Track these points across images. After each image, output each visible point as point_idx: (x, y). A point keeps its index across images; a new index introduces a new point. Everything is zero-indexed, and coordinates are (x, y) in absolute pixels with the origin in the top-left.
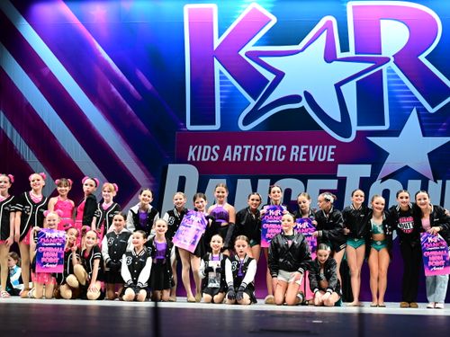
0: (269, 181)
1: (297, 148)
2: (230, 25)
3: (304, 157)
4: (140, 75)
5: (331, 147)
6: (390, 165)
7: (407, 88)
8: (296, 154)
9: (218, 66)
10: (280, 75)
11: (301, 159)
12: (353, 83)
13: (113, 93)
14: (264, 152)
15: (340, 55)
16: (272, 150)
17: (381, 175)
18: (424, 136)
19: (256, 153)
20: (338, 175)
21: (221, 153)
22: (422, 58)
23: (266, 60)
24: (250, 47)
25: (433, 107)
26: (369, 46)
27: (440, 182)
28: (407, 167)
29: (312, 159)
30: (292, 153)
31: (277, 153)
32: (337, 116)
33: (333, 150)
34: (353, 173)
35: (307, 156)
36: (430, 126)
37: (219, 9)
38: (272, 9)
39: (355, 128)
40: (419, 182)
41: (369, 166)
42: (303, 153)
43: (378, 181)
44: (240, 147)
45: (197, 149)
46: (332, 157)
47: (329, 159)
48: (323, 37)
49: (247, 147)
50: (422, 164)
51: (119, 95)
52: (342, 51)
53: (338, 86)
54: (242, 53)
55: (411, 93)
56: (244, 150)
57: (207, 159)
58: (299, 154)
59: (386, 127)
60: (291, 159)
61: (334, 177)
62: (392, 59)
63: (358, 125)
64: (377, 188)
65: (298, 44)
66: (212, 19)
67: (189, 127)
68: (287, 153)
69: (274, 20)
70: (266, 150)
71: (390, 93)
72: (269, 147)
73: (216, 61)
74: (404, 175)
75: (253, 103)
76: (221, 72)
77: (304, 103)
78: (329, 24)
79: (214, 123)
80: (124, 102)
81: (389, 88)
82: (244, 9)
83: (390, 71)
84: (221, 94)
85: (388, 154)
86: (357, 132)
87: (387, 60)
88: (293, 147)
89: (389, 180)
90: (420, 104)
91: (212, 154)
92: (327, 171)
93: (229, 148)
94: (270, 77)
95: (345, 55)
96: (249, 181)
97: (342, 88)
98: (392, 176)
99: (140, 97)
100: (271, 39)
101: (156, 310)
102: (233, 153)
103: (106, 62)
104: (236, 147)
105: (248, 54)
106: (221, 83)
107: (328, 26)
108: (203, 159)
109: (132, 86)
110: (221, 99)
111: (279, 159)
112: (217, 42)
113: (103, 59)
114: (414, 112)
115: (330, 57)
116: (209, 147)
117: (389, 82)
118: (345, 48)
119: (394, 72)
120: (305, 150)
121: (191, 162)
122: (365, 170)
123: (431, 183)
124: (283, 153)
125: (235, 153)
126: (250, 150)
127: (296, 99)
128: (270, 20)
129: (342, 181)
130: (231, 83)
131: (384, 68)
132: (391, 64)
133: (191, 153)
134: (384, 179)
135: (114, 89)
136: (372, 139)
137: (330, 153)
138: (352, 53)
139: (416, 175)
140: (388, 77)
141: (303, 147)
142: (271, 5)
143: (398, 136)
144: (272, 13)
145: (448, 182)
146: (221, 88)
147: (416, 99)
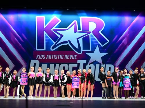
0: (59, 64)
1: (67, 55)
2: (48, 22)
3: (68, 58)
4: (23, 35)
5: (76, 55)
6: (91, 60)
7: (96, 40)
8: (66, 57)
9: (45, 33)
10: (62, 36)
11: (68, 59)
12: (82, 38)
13: (15, 40)
14: (57, 57)
15: (78, 31)
16: (60, 56)
17: (89, 63)
18: (100, 52)
19: (55, 57)
20: (78, 63)
21: (46, 57)
22: (100, 32)
23: (58, 31)
24: (54, 28)
25: (102, 45)
26: (86, 28)
27: (104, 65)
28: (96, 61)
29: (71, 58)
30: (65, 57)
31: (61, 57)
32: (77, 47)
33: (76, 56)
34: (82, 62)
35: (69, 58)
36: (102, 50)
37: (45, 18)
38: (60, 18)
39: (82, 50)
40: (99, 65)
41: (86, 60)
42: (68, 57)
43: (88, 65)
44: (51, 55)
45: (39, 56)
46: (76, 58)
47: (75, 59)
48: (74, 26)
49: (53, 55)
50: (100, 60)
51: (17, 40)
52: (79, 30)
53: (78, 39)
54: (52, 30)
55: (97, 41)
56: (52, 56)
57: (42, 58)
58: (67, 57)
59: (90, 50)
60: (65, 58)
61: (76, 63)
62: (92, 32)
63: (83, 49)
64: (88, 66)
65: (67, 27)
66: (43, 20)
67: (37, 50)
68: (64, 57)
69: (60, 21)
70: (58, 56)
71: (91, 41)
72: (59, 55)
73: (44, 32)
74: (95, 63)
75: (55, 43)
76: (46, 35)
77: (68, 43)
78: (75, 22)
79: (44, 49)
80: (19, 42)
81: (91, 40)
82: (52, 18)
83: (91, 35)
84: (46, 41)
85: (91, 57)
86: (83, 51)
87: (90, 32)
88: (65, 55)
89: (91, 64)
90: (99, 44)
91: (43, 57)
92: (75, 62)
93: (48, 55)
94: (59, 36)
95: (80, 31)
96: (53, 64)
97: (79, 39)
98: (92, 63)
99: (23, 41)
100: (59, 26)
101: (27, 100)
102: (49, 57)
103: (14, 31)
104: (50, 55)
105: (53, 30)
106: (46, 38)
107: (75, 23)
108: (41, 58)
109: (21, 38)
110: (46, 42)
111: (62, 58)
112: (45, 27)
113: (13, 31)
114: (98, 46)
115: (75, 31)
116: (42, 55)
117: (91, 38)
118: (79, 29)
119: (92, 35)
120: (69, 56)
121: (37, 59)
122: (85, 62)
123: (102, 65)
124: (63, 57)
125: (50, 57)
126: (54, 56)
127: (66, 42)
128: (59, 21)
129: (79, 65)
130: (48, 38)
131: (90, 34)
132: (92, 33)
133: (37, 57)
134: (90, 64)
135: (16, 39)
136: (87, 53)
137: (75, 57)
138: (81, 30)
139: (98, 63)
140: (91, 37)
141: (68, 55)
142: (60, 17)
143: (93, 52)
144: (60, 19)
145: (106, 65)
146: (46, 39)
147: (98, 43)
